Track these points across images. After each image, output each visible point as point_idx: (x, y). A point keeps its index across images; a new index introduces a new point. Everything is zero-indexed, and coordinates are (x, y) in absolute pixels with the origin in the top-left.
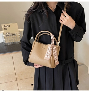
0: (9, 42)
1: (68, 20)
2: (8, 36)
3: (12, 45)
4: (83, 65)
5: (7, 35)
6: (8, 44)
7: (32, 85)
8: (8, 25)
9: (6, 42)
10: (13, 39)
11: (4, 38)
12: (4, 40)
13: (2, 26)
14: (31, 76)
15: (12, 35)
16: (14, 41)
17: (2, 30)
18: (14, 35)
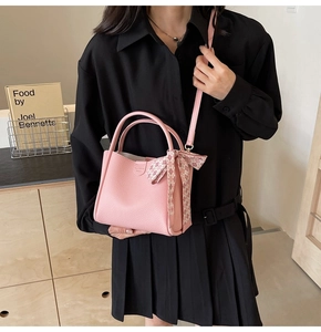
0: (30, 146)
1: (220, 79)
2: (28, 125)
3: (39, 157)
4: (277, 229)
5: (25, 123)
6: (28, 153)
7: (105, 294)
8: (28, 88)
9: (21, 148)
10: (44, 136)
11: (12, 132)
12: (13, 138)
13: (9, 91)
14: (102, 266)
15: (43, 124)
16: (46, 146)
17: (6, 106)
18: (49, 122)
